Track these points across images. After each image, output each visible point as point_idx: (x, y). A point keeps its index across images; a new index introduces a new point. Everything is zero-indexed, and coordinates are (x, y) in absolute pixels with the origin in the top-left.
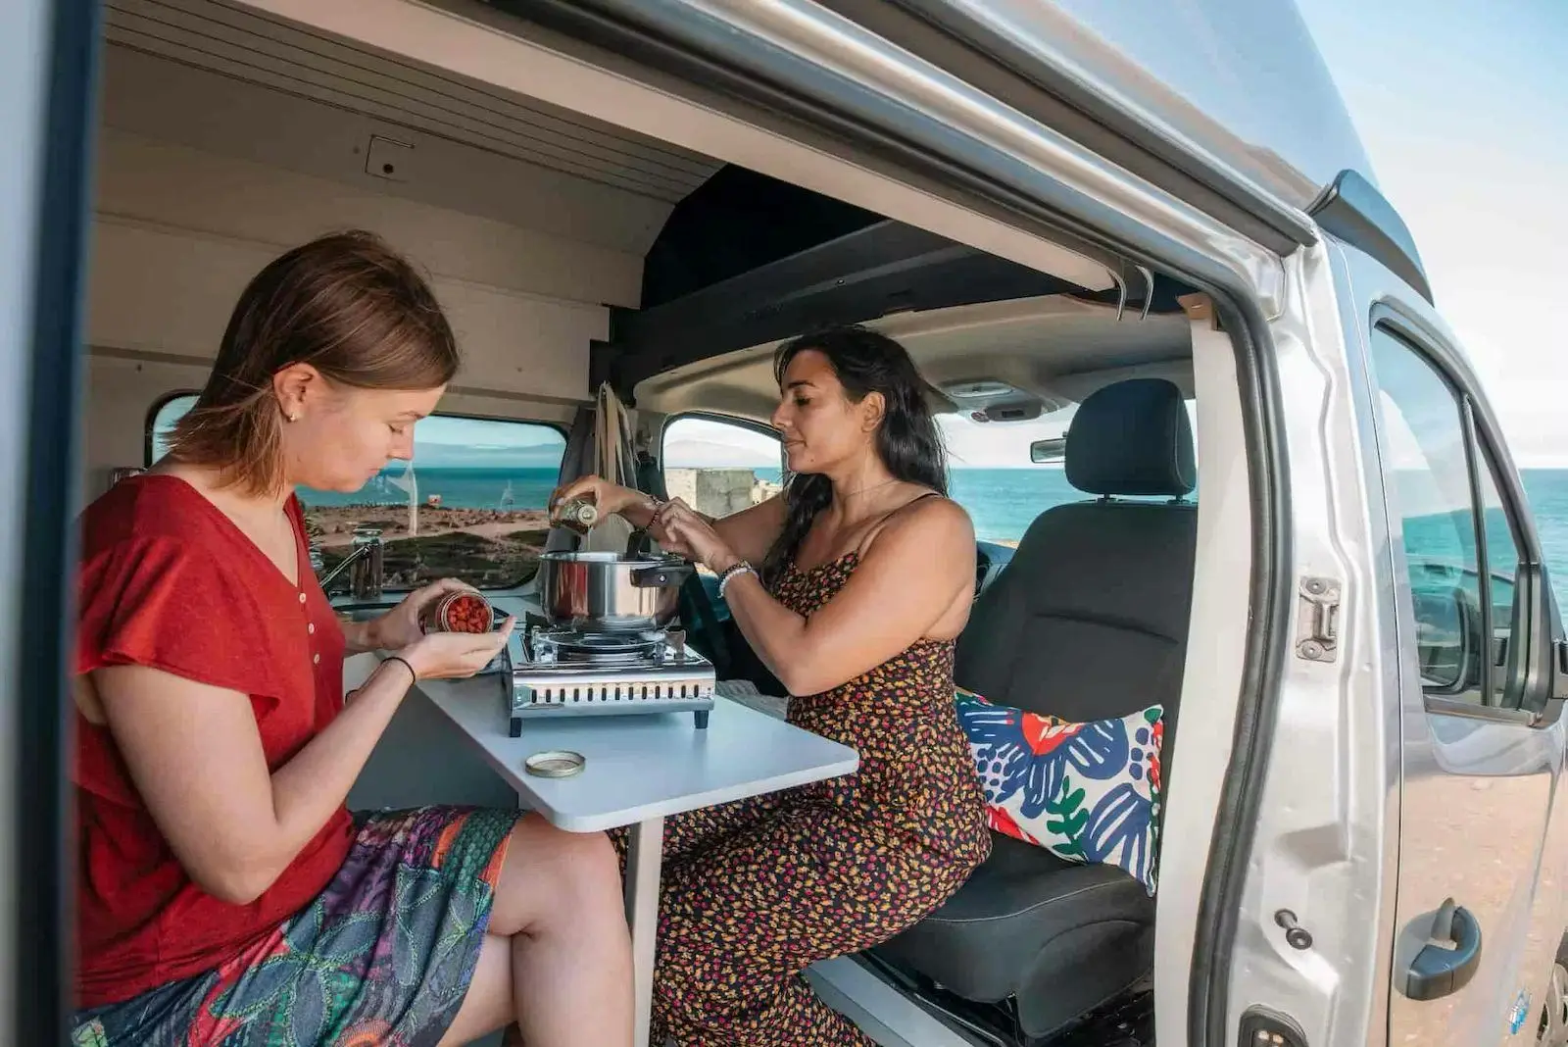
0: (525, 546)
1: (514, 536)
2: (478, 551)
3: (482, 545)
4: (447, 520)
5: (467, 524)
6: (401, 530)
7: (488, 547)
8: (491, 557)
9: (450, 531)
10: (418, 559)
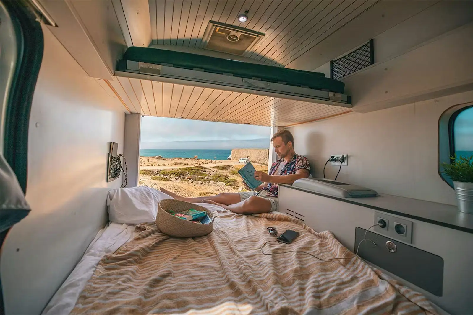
0: (218, 170)
1: (215, 167)
2: (204, 171)
3: (205, 169)
4: (198, 162)
5: (203, 164)
6: (185, 165)
7: (207, 170)
8: (207, 173)
9: (198, 165)
10: (188, 173)
